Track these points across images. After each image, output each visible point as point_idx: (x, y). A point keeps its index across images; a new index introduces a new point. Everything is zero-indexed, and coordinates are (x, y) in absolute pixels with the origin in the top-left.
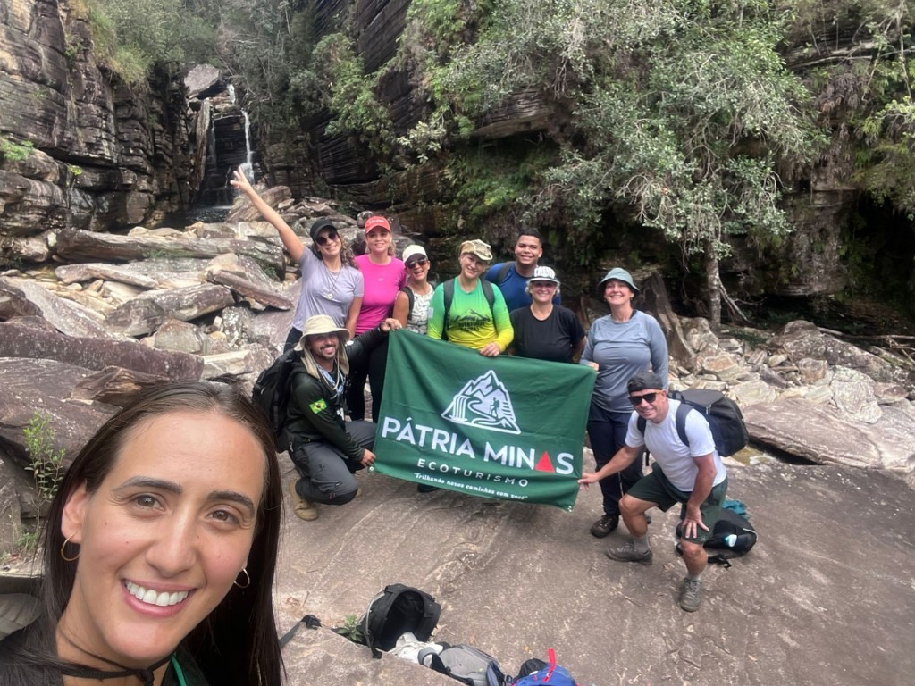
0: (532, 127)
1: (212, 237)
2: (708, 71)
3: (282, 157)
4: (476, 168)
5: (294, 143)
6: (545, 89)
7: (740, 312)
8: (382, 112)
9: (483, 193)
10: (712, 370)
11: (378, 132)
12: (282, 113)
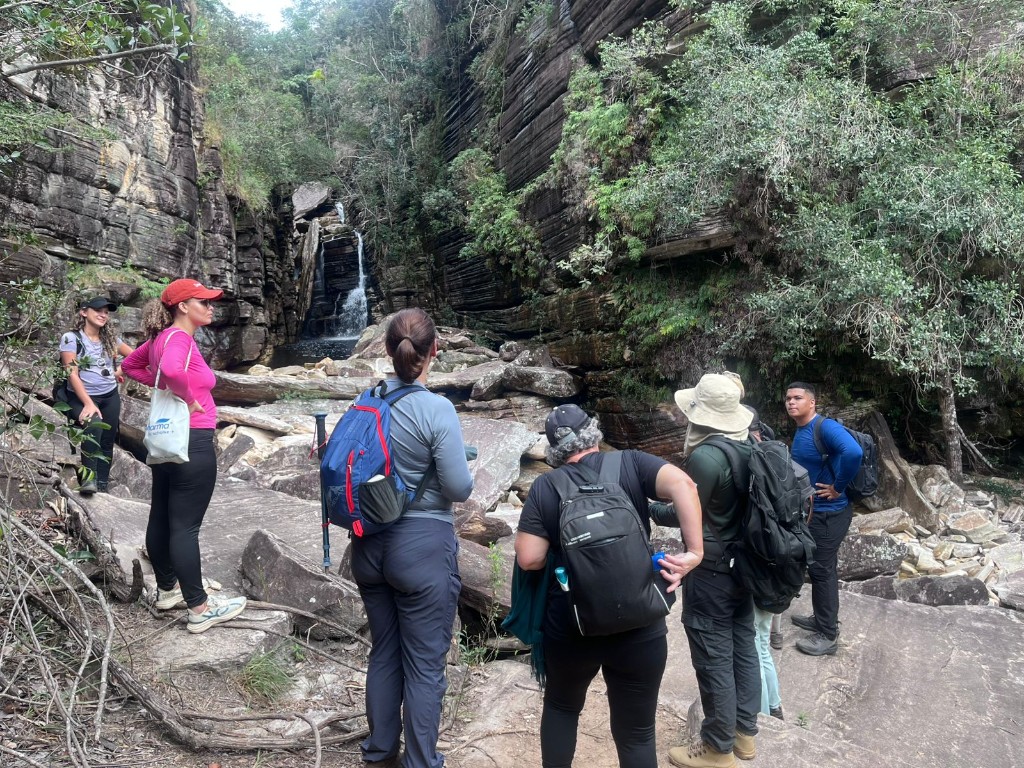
0: (712, 246)
1: (351, 376)
2: (931, 186)
3: (401, 281)
4: (646, 292)
5: (415, 265)
6: (731, 205)
7: (984, 458)
8: (529, 232)
9: (655, 320)
10: (960, 529)
11: (523, 253)
12: (401, 233)
